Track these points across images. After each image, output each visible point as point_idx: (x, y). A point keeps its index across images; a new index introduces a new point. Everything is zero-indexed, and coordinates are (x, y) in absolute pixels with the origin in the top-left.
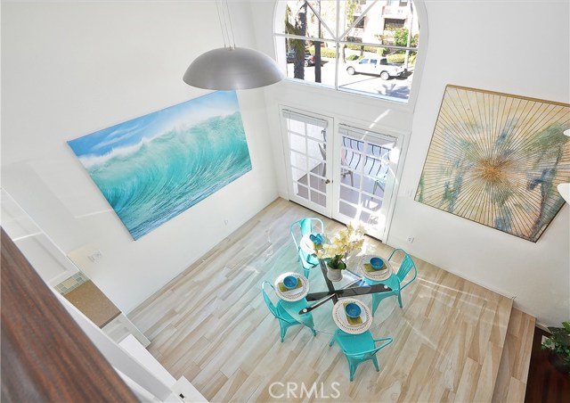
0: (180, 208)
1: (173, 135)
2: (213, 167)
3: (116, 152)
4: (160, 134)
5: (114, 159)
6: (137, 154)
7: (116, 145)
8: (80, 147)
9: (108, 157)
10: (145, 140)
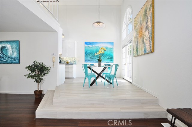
0: (94, 61)
1: (98, 47)
2: (103, 57)
3: (89, 46)
4: (96, 46)
5: (88, 47)
6: (92, 47)
7: (89, 45)
8: (86, 43)
9: (88, 46)
10: (94, 46)
